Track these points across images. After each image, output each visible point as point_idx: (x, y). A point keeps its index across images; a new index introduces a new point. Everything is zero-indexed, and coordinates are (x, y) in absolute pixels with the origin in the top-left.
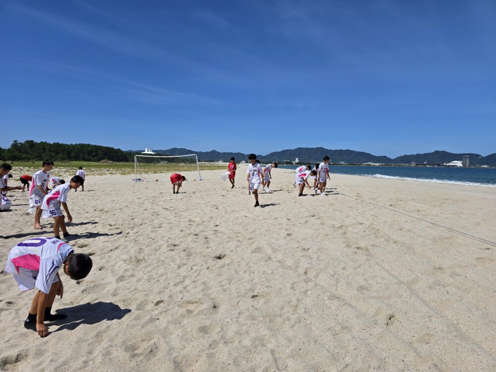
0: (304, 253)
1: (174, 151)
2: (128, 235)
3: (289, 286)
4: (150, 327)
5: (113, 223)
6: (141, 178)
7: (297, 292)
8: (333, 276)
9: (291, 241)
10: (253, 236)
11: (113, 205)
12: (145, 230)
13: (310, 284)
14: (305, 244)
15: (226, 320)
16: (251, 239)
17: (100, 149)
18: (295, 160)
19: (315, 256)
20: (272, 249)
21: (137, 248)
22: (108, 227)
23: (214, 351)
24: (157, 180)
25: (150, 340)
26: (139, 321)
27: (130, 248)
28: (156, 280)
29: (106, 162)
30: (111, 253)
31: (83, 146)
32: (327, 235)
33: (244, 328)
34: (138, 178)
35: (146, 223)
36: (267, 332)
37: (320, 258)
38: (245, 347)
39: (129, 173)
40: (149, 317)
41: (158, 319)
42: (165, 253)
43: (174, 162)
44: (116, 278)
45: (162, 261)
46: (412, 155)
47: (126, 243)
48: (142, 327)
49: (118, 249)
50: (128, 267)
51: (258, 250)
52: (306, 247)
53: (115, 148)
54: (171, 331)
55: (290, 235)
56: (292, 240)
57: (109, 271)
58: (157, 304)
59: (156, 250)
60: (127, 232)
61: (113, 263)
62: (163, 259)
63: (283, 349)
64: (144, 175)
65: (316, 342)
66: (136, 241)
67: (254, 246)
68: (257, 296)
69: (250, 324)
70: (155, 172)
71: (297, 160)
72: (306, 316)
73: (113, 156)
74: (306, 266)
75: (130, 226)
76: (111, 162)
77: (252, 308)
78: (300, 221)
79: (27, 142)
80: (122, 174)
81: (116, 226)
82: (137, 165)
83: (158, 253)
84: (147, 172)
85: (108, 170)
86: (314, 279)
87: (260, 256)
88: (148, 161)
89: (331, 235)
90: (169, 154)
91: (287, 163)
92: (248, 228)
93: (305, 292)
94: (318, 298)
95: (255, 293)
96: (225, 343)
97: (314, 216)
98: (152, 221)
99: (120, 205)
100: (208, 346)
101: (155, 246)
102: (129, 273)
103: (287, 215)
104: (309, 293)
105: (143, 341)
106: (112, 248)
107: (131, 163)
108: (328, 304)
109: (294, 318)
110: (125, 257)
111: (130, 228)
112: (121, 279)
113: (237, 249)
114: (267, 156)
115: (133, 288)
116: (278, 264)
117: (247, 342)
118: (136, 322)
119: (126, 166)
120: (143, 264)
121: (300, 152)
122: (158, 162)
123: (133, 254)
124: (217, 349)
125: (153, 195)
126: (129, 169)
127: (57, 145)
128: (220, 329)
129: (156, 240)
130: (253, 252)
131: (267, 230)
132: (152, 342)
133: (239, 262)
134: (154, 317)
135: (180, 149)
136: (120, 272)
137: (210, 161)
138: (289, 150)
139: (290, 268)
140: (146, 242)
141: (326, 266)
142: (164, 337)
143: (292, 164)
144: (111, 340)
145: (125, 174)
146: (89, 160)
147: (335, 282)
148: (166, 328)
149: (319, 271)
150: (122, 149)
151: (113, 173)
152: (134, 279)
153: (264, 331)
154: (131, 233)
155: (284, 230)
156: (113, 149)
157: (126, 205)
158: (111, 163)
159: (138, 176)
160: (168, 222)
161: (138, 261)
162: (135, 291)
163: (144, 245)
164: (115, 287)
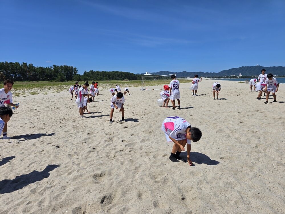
0: (254, 134)
3: (245, 154)
5: (134, 112)
6: (145, 89)
7: (252, 158)
8: (278, 150)
10: (215, 122)
12: (151, 116)
13: (260, 154)
14: (253, 129)
15: (206, 170)
16: (215, 124)
17: (123, 73)
19: (262, 137)
20: (230, 130)
21: (148, 125)
22: (132, 114)
24: (153, 90)
27: (145, 125)
28: (161, 143)
30: (136, 127)
32: (270, 124)
33: (218, 176)
34: (143, 88)
36: (234, 180)
37: (266, 138)
38: (220, 187)
44: (140, 140)
47: (142, 123)
49: (139, 125)
51: (221, 131)
52: (255, 131)
55: (242, 122)
56: (244, 126)
57: (136, 137)
58: (164, 156)
59: (158, 127)
61: (137, 132)
63: (247, 192)
64: (146, 87)
65: (270, 191)
66: (147, 122)
67: (218, 128)
68: (223, 158)
69: (221, 174)
70: (152, 85)
71: (240, 75)
72: (260, 174)
73: (130, 77)
74: (256, 142)
77: (221, 165)
78: (248, 114)
86: (262, 151)
87: (223, 135)
88: (147, 79)
89: (273, 124)
90: (159, 74)
92: (211, 118)
93: (258, 159)
94: (268, 164)
95: (222, 157)
97: (258, 111)
101: (157, 125)
102: (147, 138)
103: (238, 110)
104: (260, 160)
106: (136, 125)
107: (139, 81)
108: (276, 169)
109: (251, 174)
110: (144, 130)
112: (143, 141)
113: (207, 129)
115: (150, 147)
116: (236, 140)
117: (221, 184)
120: (153, 134)
122: (153, 80)
123: (147, 129)
128: (202, 175)
130: (217, 132)
131: (225, 119)
133: (209, 137)
136: (142, 137)
139: (244, 143)
141: (272, 144)
145: (136, 87)
146: (118, 80)
149: (266, 146)
151: (131, 86)
152: (150, 142)
153: (232, 180)
154: (144, 117)
155: (237, 120)
161: (150, 133)
162: (151, 148)
163: (152, 124)
164: (141, 145)
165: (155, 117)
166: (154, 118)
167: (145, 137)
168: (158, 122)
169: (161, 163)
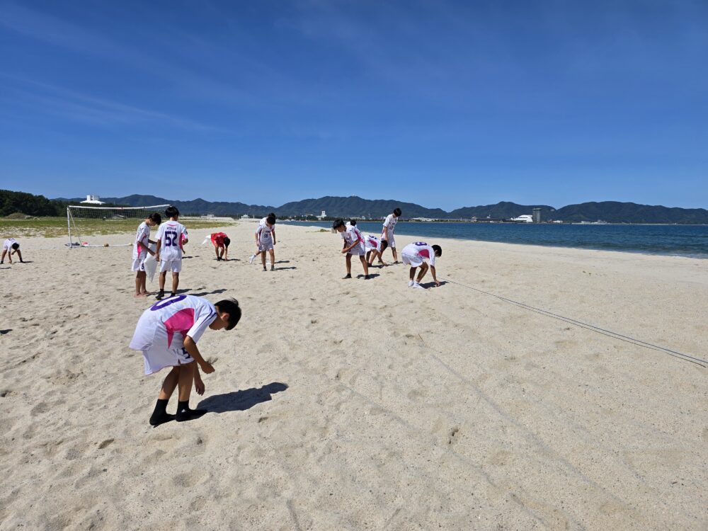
0: (335, 348)
1: (135, 199)
2: (55, 335)
3: (314, 398)
4: (91, 485)
5: (27, 317)
6: (79, 243)
7: (326, 407)
8: (375, 379)
9: (316, 332)
10: (260, 327)
11: (30, 287)
12: (85, 325)
13: (344, 393)
14: (336, 335)
15: (218, 461)
16: (257, 332)
17: (8, 196)
18: (320, 214)
19: (351, 351)
20: (289, 345)
21: (69, 355)
22: (19, 323)
23: (198, 513)
24: (107, 246)
25: (90, 507)
26: (72, 478)
27: (57, 356)
28: (102, 406)
29: (19, 217)
30: (24, 367)
32: (367, 320)
33: (247, 471)
34: (74, 243)
35: (86, 315)
36: (282, 473)
37: (358, 354)
38: (248, 501)
39: (59, 234)
40: (89, 469)
41: (105, 470)
42: (118, 360)
43: (134, 216)
44: (32, 407)
45: (113, 374)
46: (473, 208)
47: (51, 349)
48: (77, 486)
49: (36, 359)
50: (55, 388)
51: (269, 347)
52: (338, 339)
53: (34, 195)
54: (127, 488)
55: (315, 322)
56: (318, 329)
57: (19, 398)
58: (102, 446)
59: (103, 357)
60: (53, 329)
61: (26, 383)
62: (115, 371)
63: (307, 496)
64: (84, 238)
65: (353, 480)
66: (68, 344)
67: (262, 342)
68: (266, 418)
69: (255, 463)
70: (104, 233)
71: (324, 215)
72: (339, 442)
73: (31, 206)
74: (339, 367)
75: (58, 320)
76: (26, 217)
77: (258, 438)
78: (329, 301)
80: (46, 236)
81: (34, 322)
82: (71, 222)
83: (106, 361)
84: (89, 233)
85: (22, 230)
86: (349, 386)
87: (272, 357)
88: (91, 216)
89: (372, 319)
90: (128, 204)
91: (309, 218)
92: (252, 316)
93: (337, 407)
94: (355, 413)
95: (263, 415)
96: (216, 497)
97: (348, 293)
98: (98, 310)
99: (43, 286)
100: (188, 505)
101: (101, 350)
102: (55, 398)
103: (311, 293)
104: (343, 407)
105: (78, 509)
106: (26, 358)
107: (62, 219)
108: (370, 422)
109: (321, 447)
110: (49, 371)
111: (58, 323)
112: (41, 408)
113: (237, 348)
114: (281, 207)
115: (61, 423)
116: (299, 368)
117: (251, 492)
118: (66, 479)
119: (54, 223)
120: (80, 382)
121: (327, 202)
122: (109, 217)
123: (63, 367)
124: (203, 510)
125: (100, 269)
126: (60, 228)
128: (208, 476)
129: (104, 340)
130: (260, 352)
131: (282, 318)
132: (93, 511)
133: (239, 368)
134: (98, 468)
135: (146, 196)
136: (39, 397)
137: (193, 215)
138: (313, 200)
139: (315, 371)
140: (87, 345)
141: (367, 366)
142: (115, 500)
143: (317, 219)
144: (20, 515)
145: (52, 237)
147: (378, 389)
148: (119, 484)
149: (356, 373)
150: (45, 197)
151: (32, 234)
152: (65, 408)
153: (278, 473)
154: (61, 332)
155: (306, 316)
156: (30, 195)
157: (53, 286)
158: (28, 218)
159: (75, 240)
160: (123, 311)
161: (71, 378)
162: (66, 428)
163: (83, 349)
164: (30, 423)
165: (97, 328)
166: (92, 331)
167: (50, 394)
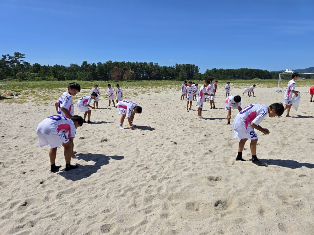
2: (275, 127)
6: (282, 90)
12: (288, 125)
17: (253, 71)
29: (257, 80)
31: (243, 70)
34: (280, 90)
35: (288, 121)
41: (302, 186)
50: (277, 147)
53: (264, 70)
59: (297, 140)
60: (274, 125)
62: (304, 147)
66: (281, 132)
73: (262, 75)
75: (276, 121)
76: (260, 79)
79: (213, 69)
80: (268, 87)
85: (258, 85)
101: (296, 137)
102: (277, 151)
105: (291, 196)
107: (276, 80)
111: (276, 123)
120: (287, 148)
123: (279, 140)
126: (273, 84)
127: (229, 70)
134: (299, 184)
136: (271, 149)
140: (289, 134)
145: (270, 88)
146: (246, 79)
148: (309, 194)
150: (268, 71)
151: (262, 86)
154: (277, 126)
156: (262, 70)
161: (283, 145)
163: (287, 135)
165: (293, 127)
166: (291, 128)
167: (275, 149)
168: (297, 133)
169: (295, 183)
